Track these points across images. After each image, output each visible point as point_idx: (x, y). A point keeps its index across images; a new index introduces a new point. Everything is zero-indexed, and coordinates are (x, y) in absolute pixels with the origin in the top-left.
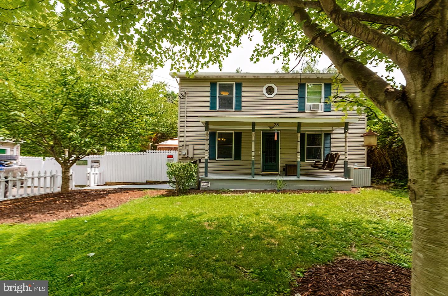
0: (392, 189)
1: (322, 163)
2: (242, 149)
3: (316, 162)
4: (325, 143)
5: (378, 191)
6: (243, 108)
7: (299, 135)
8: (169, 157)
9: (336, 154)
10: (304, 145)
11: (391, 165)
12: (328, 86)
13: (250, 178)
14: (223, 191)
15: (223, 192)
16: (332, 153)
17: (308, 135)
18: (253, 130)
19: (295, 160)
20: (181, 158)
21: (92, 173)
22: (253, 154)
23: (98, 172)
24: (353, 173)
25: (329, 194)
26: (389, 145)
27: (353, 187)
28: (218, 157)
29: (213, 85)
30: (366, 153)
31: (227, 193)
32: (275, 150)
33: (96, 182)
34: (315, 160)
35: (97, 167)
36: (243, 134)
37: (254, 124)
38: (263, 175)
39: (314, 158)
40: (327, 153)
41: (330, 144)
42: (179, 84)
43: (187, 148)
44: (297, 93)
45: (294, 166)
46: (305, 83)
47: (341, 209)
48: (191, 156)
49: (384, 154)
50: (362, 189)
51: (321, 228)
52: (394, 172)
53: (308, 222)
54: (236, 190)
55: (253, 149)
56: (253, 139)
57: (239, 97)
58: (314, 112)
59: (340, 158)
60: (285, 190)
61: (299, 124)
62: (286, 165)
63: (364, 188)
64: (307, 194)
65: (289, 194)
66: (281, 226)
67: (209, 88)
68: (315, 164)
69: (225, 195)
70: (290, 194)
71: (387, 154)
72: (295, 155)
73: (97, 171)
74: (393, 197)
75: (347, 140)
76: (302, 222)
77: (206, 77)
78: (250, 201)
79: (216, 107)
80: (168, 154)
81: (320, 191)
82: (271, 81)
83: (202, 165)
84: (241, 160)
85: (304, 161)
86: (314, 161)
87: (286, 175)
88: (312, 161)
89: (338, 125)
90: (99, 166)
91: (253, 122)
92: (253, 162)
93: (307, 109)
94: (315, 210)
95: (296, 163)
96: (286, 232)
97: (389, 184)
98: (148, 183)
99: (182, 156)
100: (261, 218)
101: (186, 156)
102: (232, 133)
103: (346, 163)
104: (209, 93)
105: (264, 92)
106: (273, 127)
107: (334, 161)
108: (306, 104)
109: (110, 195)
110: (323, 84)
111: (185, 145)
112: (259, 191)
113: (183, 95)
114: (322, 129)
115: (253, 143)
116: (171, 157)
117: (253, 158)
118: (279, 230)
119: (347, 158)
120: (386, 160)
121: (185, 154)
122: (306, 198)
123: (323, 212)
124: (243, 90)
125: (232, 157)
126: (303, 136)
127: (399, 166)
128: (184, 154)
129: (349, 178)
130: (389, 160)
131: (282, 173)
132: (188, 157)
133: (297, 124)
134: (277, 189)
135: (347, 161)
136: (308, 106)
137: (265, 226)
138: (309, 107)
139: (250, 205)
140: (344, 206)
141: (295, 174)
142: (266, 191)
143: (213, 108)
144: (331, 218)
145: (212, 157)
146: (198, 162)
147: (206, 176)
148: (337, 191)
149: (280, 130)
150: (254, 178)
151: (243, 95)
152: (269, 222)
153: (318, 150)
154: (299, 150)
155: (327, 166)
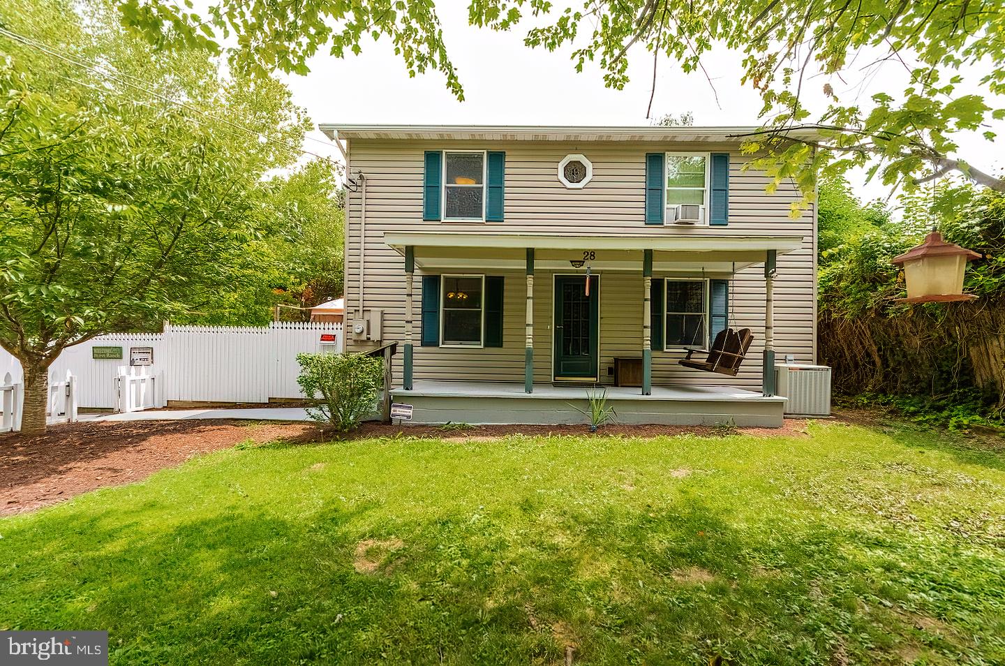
0: (888, 422)
1: (707, 356)
2: (505, 320)
3: (691, 352)
4: (714, 304)
5: (852, 427)
6: (506, 215)
7: (648, 283)
8: (324, 338)
9: (744, 332)
10: (661, 310)
11: (877, 359)
12: (721, 160)
13: (519, 393)
14: (450, 429)
15: (449, 431)
16: (731, 330)
17: (669, 283)
18: (530, 269)
19: (638, 347)
20: (351, 342)
21: (128, 379)
22: (530, 331)
23: (147, 377)
24: (784, 381)
25: (730, 439)
26: (876, 310)
27: (787, 416)
28: (446, 338)
29: (432, 158)
30: (815, 331)
31: (459, 435)
32: (588, 322)
33: (142, 403)
34: (689, 347)
35: (147, 363)
36: (506, 281)
37: (530, 254)
38: (557, 385)
39: (686, 341)
40: (717, 330)
41: (727, 306)
42: (346, 155)
43: (367, 316)
44: (643, 179)
45: (638, 363)
46: (664, 154)
47: (768, 491)
48: (375, 335)
49: (862, 333)
50: (809, 422)
51: (719, 566)
52: (886, 376)
53: (676, 540)
54: (485, 426)
55: (530, 320)
56: (530, 294)
57: (497, 187)
58: (685, 226)
59: (754, 342)
60: (613, 425)
61: (648, 255)
62: (616, 360)
63: (814, 421)
64: (669, 439)
65: (622, 437)
66: (593, 558)
67: (423, 164)
68: (688, 358)
69: (453, 440)
70: (626, 439)
71: (868, 333)
72: (639, 334)
73: (144, 373)
74: (900, 447)
75: (773, 297)
76: (660, 542)
77: (415, 137)
78: (513, 462)
79: (438, 213)
80: (322, 332)
81: (702, 429)
82: (579, 147)
83: (398, 360)
84: (501, 346)
85: (662, 349)
86: (685, 349)
87: (616, 384)
88: (680, 350)
89: (748, 256)
90: (150, 360)
91: (528, 249)
92: (529, 354)
93: (668, 217)
94: (695, 492)
95: (640, 354)
96: (606, 585)
97: (875, 408)
98: (273, 403)
99: (354, 337)
100: (533, 523)
101: (364, 337)
102: (480, 279)
103: (768, 356)
104: (422, 177)
105: (561, 176)
106: (582, 263)
107: (736, 350)
108: (666, 206)
109: (152, 438)
110: (708, 155)
111: (361, 309)
112: (542, 430)
113: (357, 183)
114: (705, 270)
115: (530, 302)
116: (332, 338)
117: (529, 343)
118: (585, 575)
119: (770, 343)
120: (864, 347)
121: (362, 332)
122: (665, 451)
123: (720, 504)
124: (507, 171)
125: (480, 340)
126: (657, 285)
127: (899, 363)
128: (358, 331)
129: (777, 394)
130: (875, 348)
131: (605, 379)
132: (369, 339)
133: (643, 255)
134: (589, 422)
135: (773, 349)
136: (671, 210)
137: (544, 557)
138: (672, 213)
139: (512, 473)
140: (776, 479)
141: (637, 383)
142: (562, 429)
143: (431, 214)
144: (743, 526)
145: (429, 340)
146: (388, 352)
147: (407, 389)
148: (747, 427)
149: (602, 272)
150: (532, 395)
151: (507, 184)
152: (555, 541)
153: (695, 322)
154: (648, 322)
155: (721, 364)
